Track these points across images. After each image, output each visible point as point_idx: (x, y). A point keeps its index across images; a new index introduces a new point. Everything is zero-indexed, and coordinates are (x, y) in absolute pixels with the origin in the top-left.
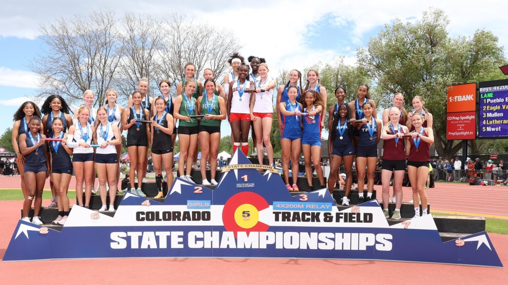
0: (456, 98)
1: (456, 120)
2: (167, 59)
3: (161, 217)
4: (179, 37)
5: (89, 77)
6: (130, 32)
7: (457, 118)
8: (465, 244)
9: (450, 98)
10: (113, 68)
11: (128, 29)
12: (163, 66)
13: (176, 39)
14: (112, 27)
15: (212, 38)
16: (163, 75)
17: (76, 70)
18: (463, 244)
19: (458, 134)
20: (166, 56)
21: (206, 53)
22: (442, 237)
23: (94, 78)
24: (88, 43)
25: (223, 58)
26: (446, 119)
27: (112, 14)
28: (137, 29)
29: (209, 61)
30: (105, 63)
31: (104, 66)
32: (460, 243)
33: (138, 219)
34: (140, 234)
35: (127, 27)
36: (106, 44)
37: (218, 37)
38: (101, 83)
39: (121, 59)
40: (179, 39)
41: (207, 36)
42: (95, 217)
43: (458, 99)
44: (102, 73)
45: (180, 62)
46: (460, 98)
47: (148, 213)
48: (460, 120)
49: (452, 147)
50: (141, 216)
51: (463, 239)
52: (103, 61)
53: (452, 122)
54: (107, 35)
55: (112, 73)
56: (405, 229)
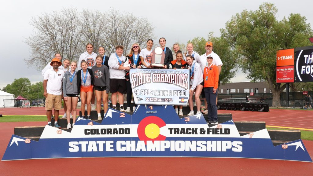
0: (282, 58)
1: (282, 71)
2: (109, 36)
3: (100, 132)
4: (115, 24)
5: (62, 48)
6: (86, 21)
7: (283, 70)
8: (288, 147)
9: (279, 58)
10: (76, 43)
11: (85, 19)
12: (106, 41)
13: (113, 25)
14: (75, 18)
15: (135, 24)
16: (106, 46)
17: (54, 44)
18: (287, 147)
19: (283, 79)
20: (108, 35)
21: (132, 33)
22: (273, 143)
23: (65, 48)
24: (61, 28)
25: (142, 36)
26: (276, 70)
27: (75, 10)
28: (90, 19)
29: (134, 37)
30: (72, 39)
31: (71, 41)
32: (285, 146)
33: (86, 133)
34: (87, 142)
35: (84, 18)
36: (72, 28)
37: (139, 23)
38: (69, 52)
39: (81, 37)
40: (115, 25)
41: (132, 22)
42: (59, 132)
43: (283, 58)
44: (70, 45)
45: (116, 38)
46: (284, 58)
47: (92, 130)
48: (284, 71)
49: (280, 87)
50: (88, 132)
51: (286, 144)
52: (71, 38)
53: (280, 72)
54: (73, 23)
55: (76, 45)
56: (250, 138)
